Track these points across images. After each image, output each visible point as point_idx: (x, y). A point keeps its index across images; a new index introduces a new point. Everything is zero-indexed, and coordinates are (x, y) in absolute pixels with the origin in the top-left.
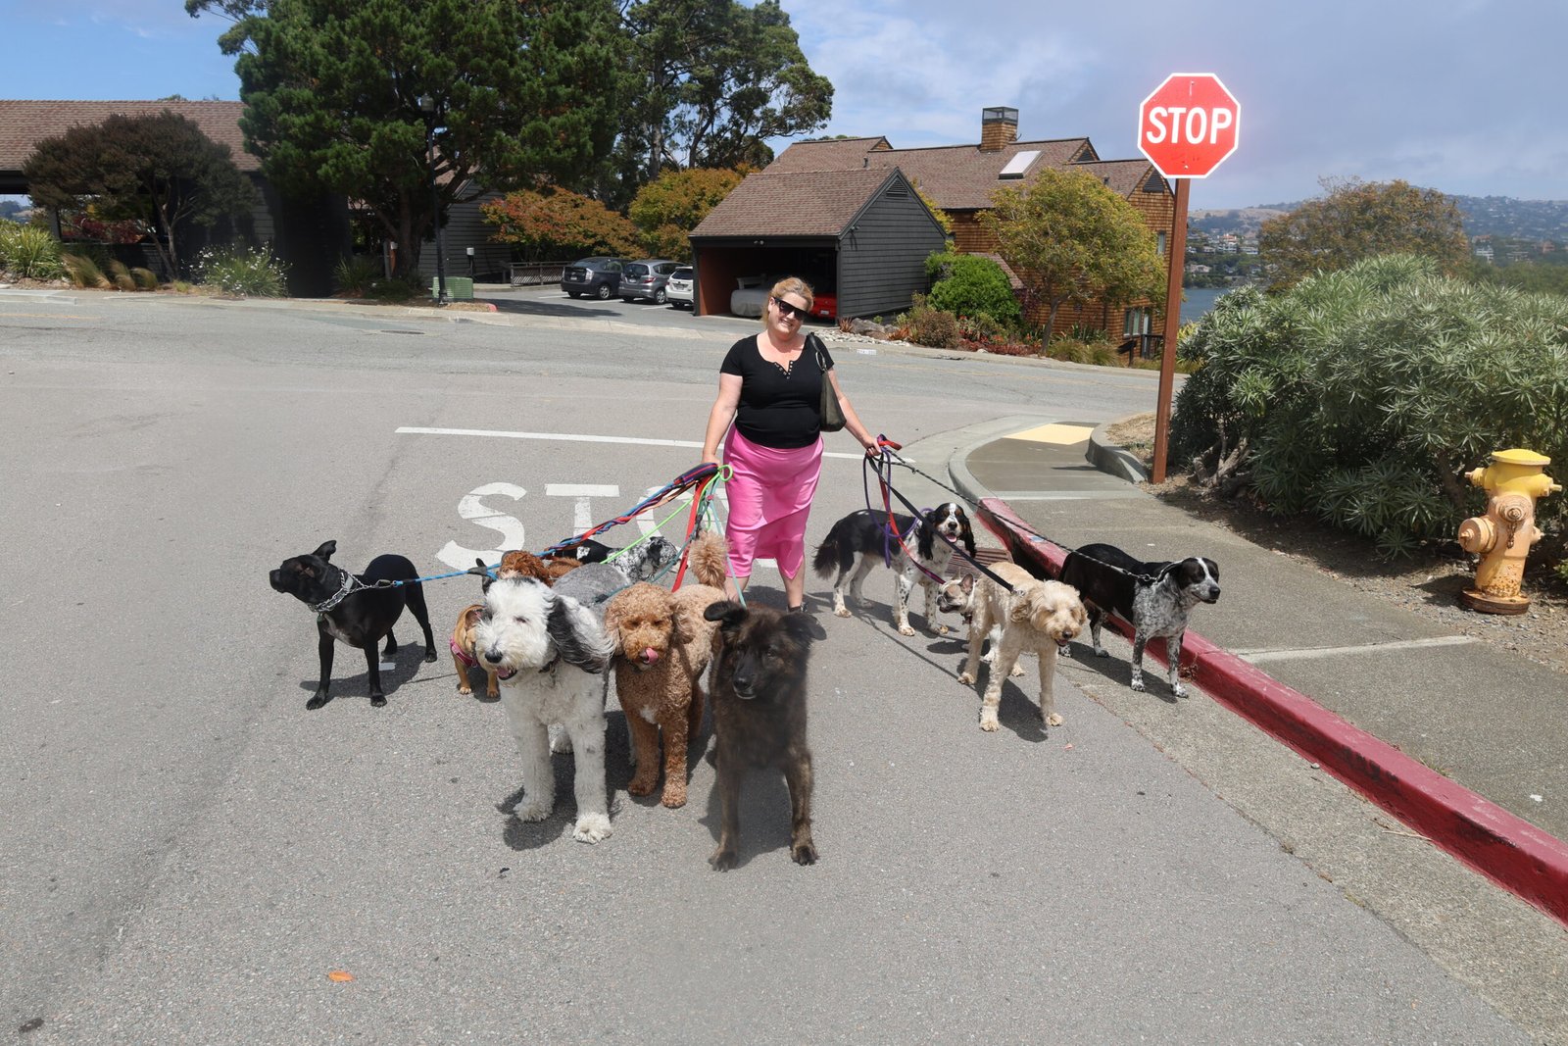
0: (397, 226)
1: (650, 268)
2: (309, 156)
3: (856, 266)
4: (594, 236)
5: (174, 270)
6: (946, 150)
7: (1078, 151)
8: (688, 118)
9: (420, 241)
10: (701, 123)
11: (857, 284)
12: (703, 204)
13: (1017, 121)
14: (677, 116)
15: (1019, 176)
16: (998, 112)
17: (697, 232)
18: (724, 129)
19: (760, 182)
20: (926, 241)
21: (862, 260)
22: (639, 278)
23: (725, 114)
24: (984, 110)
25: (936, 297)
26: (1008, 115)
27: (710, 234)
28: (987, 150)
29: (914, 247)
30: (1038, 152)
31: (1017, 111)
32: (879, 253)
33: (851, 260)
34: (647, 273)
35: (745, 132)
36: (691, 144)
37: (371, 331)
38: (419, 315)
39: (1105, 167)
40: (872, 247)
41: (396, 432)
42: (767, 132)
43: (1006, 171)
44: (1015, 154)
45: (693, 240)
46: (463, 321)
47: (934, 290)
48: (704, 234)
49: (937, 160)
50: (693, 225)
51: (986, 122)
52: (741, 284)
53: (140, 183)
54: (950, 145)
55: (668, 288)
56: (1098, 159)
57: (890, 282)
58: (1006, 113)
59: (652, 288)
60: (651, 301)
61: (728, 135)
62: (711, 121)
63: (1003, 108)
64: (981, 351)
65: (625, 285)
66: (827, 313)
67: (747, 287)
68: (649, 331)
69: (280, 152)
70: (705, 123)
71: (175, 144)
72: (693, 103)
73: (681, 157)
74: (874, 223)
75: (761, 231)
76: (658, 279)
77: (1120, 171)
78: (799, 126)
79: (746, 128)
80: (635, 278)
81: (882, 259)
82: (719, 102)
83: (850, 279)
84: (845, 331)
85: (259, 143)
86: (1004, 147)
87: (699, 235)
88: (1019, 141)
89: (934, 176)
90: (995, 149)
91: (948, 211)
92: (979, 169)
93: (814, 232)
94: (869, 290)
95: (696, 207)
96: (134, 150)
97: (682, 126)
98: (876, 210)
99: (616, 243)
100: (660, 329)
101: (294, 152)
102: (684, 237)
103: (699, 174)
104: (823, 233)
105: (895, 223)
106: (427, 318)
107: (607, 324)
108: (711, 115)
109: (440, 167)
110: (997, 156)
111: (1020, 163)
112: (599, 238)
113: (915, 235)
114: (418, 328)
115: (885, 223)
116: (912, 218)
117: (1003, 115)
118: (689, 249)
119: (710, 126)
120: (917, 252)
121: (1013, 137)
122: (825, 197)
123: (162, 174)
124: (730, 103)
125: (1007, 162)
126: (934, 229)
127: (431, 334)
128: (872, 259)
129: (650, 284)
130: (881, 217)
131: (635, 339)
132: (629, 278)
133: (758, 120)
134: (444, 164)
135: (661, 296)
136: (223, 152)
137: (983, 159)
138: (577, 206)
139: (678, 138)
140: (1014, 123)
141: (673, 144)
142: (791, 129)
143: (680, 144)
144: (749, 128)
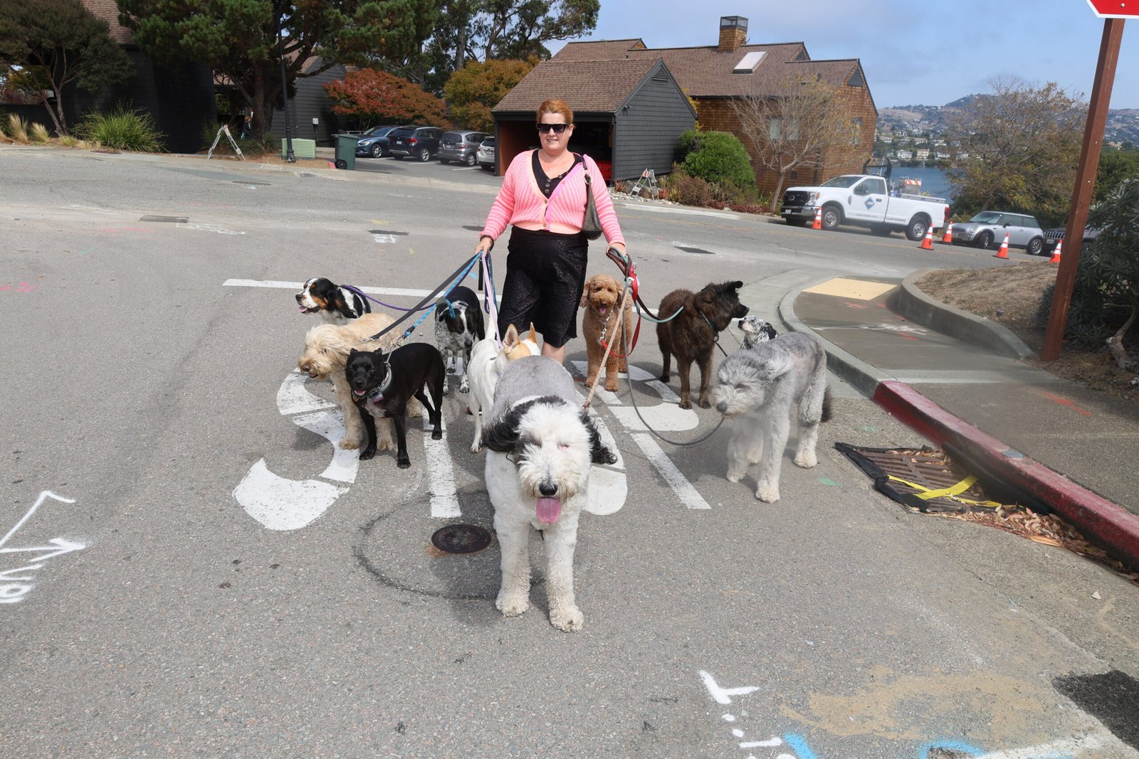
0: (252, 94)
1: (463, 136)
2: (173, 27)
3: (628, 138)
4: (413, 111)
5: (62, 127)
6: (690, 50)
7: (795, 52)
8: (485, 23)
9: (272, 109)
10: (495, 27)
11: (628, 153)
12: (501, 86)
13: (746, 28)
14: (476, 22)
15: (749, 71)
16: (732, 21)
17: (497, 108)
18: (513, 33)
19: (549, 69)
20: (682, 120)
21: (632, 133)
22: (454, 144)
23: (515, 19)
24: (722, 18)
25: (689, 165)
26: (740, 23)
27: (509, 110)
28: (723, 51)
29: (672, 124)
30: (764, 53)
31: (747, 20)
32: (645, 128)
33: (623, 133)
34: (461, 141)
35: (530, 35)
36: (487, 45)
37: (222, 182)
38: (270, 169)
39: (818, 65)
40: (640, 123)
41: (224, 285)
42: (546, 36)
43: (738, 67)
44: (745, 54)
45: (495, 114)
46: (307, 175)
47: (688, 159)
48: (504, 110)
49: (684, 57)
50: (494, 103)
51: (722, 28)
53: (30, 50)
54: (693, 46)
55: (479, 154)
56: (809, 59)
57: (653, 152)
58: (739, 22)
59: (465, 153)
60: (464, 164)
61: (516, 38)
62: (503, 27)
63: (737, 17)
64: (726, 209)
65: (443, 150)
68: (461, 187)
69: (149, 25)
70: (498, 28)
71: (59, 18)
72: (490, 12)
73: (480, 54)
74: (642, 103)
76: (469, 146)
77: (829, 69)
78: (570, 32)
79: (531, 32)
80: (451, 144)
81: (647, 133)
82: (510, 11)
83: (622, 148)
84: (619, 190)
85: (133, 17)
86: (736, 48)
87: (500, 110)
88: (747, 44)
89: (681, 70)
90: (730, 50)
91: (694, 98)
92: (717, 65)
93: (595, 109)
94: (637, 158)
95: (496, 89)
96: (24, 21)
97: (480, 30)
98: (644, 93)
99: (429, 117)
100: (470, 185)
101: (162, 23)
102: (487, 112)
103: (497, 64)
104: (602, 110)
105: (658, 104)
106: (276, 172)
107: (427, 181)
108: (504, 22)
109: (288, 46)
110: (731, 55)
111: (749, 61)
112: (417, 113)
113: (673, 114)
114: (267, 180)
115: (650, 104)
116: (671, 100)
117: (736, 23)
118: (490, 122)
119: (502, 30)
120: (674, 129)
121: (743, 40)
122: (602, 81)
123: (47, 43)
124: (518, 12)
125: (739, 60)
126: (687, 110)
127: (277, 186)
128: (640, 133)
129: (463, 150)
130: (648, 98)
131: (453, 193)
132: (446, 144)
133: (539, 27)
134: (294, 43)
135: (471, 159)
136: (102, 27)
137: (719, 58)
138: (400, 87)
139: (476, 39)
140: (745, 29)
141: (473, 44)
142: (565, 34)
143: (479, 43)
144: (532, 33)
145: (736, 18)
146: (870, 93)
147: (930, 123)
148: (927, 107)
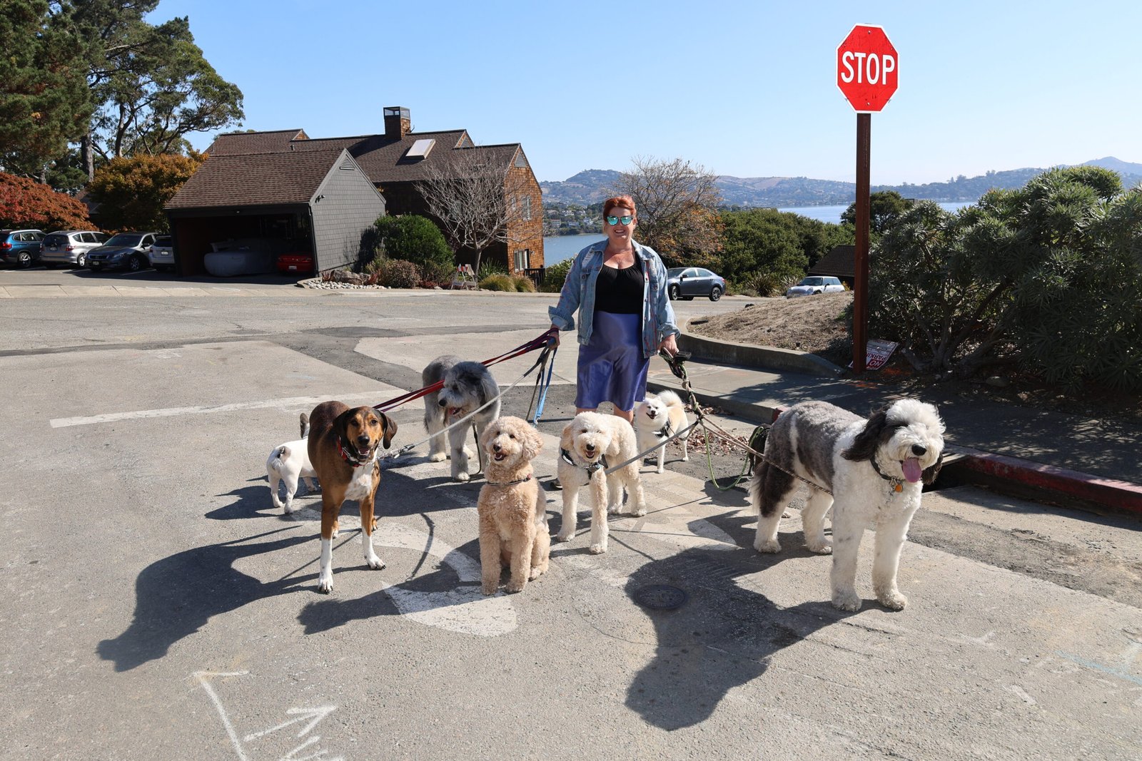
3: (325, 227)
7: (460, 139)
8: (108, 115)
10: (122, 119)
11: (327, 242)
13: (410, 118)
15: (421, 158)
16: (394, 111)
17: (171, 205)
18: (146, 125)
21: (328, 222)
23: (147, 110)
24: (384, 108)
26: (403, 113)
27: (185, 206)
28: (391, 140)
29: (364, 211)
30: (432, 140)
31: (409, 110)
32: (341, 216)
33: (321, 223)
35: (166, 127)
39: (483, 151)
40: (335, 212)
42: (186, 128)
43: (410, 154)
44: (413, 142)
45: (169, 212)
48: (179, 206)
51: (386, 118)
52: (214, 246)
54: (359, 135)
56: (474, 145)
62: (133, 119)
63: (399, 107)
66: (295, 267)
67: (221, 250)
70: (126, 120)
74: (334, 192)
75: (236, 202)
78: (213, 123)
79: (167, 124)
81: (343, 221)
82: (141, 102)
83: (321, 238)
84: (328, 280)
86: (404, 137)
87: (174, 207)
88: (413, 133)
90: (398, 139)
92: (388, 153)
93: (286, 201)
94: (336, 246)
97: (104, 122)
98: (334, 182)
104: (294, 202)
105: (349, 192)
108: (133, 114)
110: (400, 143)
111: (420, 148)
113: (364, 202)
115: (342, 193)
117: (399, 113)
119: (132, 122)
120: (367, 215)
121: (408, 129)
124: (149, 102)
125: (409, 148)
126: (376, 197)
128: (336, 222)
130: (339, 187)
133: (176, 118)
137: (389, 146)
139: (100, 132)
140: (408, 119)
141: (97, 137)
142: (208, 124)
143: (104, 137)
144: (169, 125)
145: (398, 109)
146: (533, 174)
147: (556, 197)
148: (551, 183)
